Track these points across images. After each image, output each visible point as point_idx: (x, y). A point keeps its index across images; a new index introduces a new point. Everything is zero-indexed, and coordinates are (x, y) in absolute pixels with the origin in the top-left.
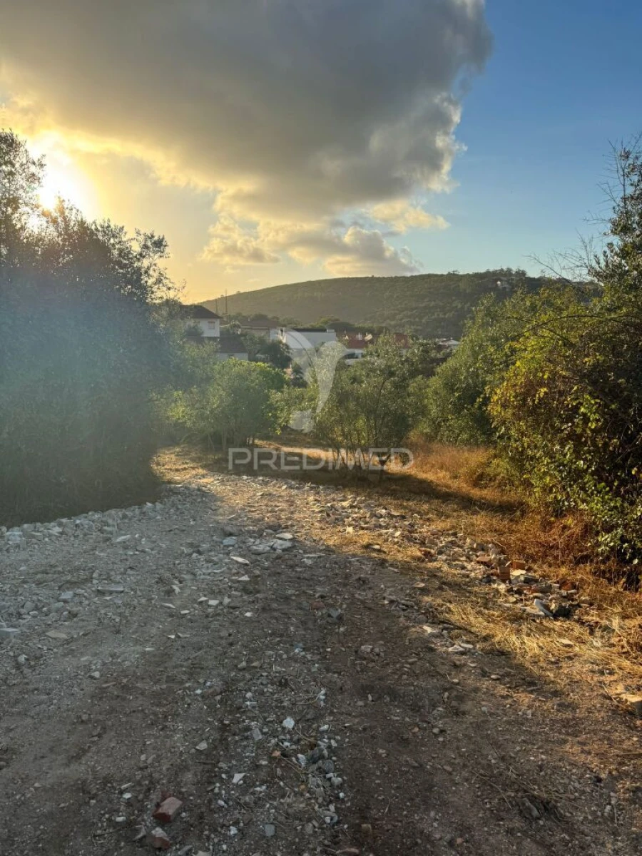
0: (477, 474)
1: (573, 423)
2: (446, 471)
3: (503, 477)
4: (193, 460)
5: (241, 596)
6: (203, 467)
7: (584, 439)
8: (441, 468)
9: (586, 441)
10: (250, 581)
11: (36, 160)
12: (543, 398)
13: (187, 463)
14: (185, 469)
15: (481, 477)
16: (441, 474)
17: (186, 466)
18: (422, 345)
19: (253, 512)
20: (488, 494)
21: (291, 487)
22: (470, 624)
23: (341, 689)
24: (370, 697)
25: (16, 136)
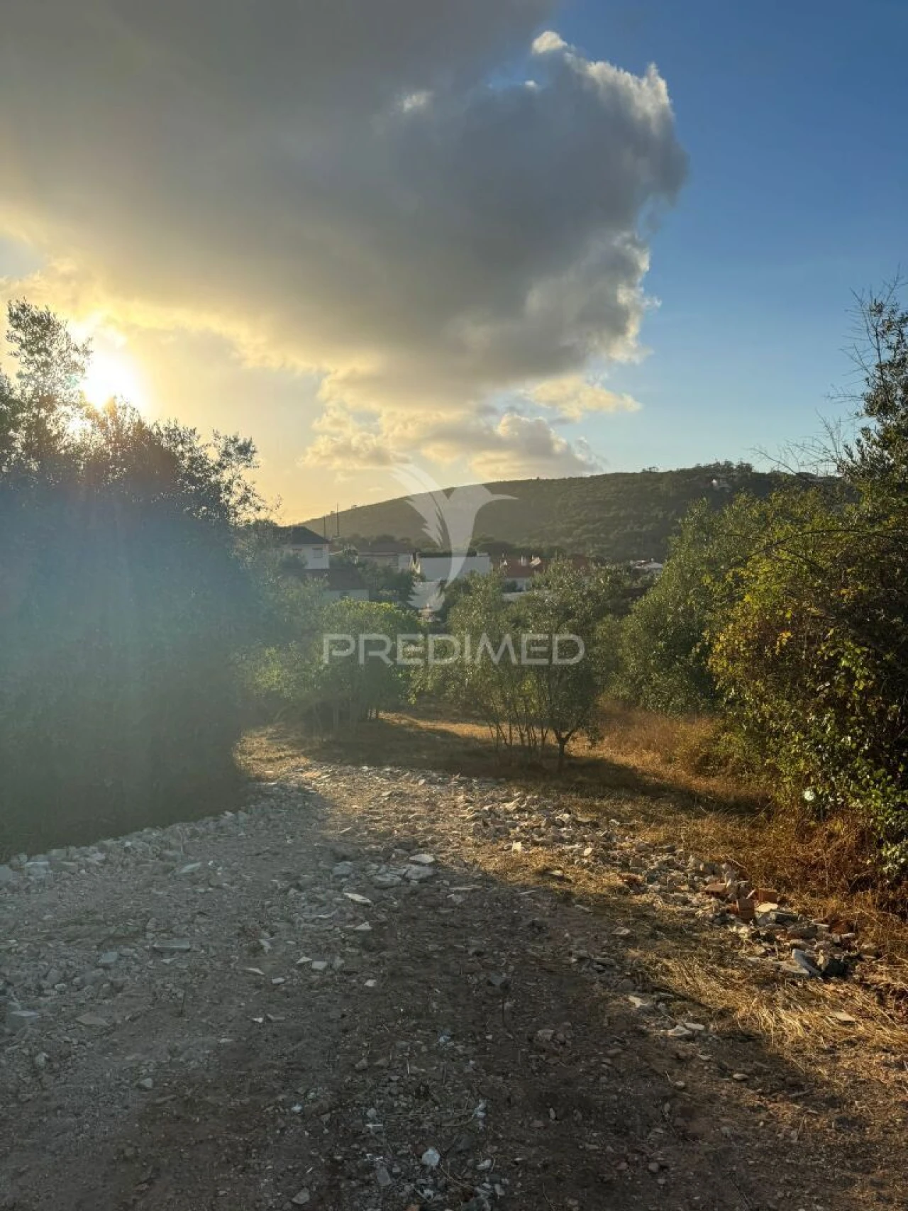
0: (701, 755)
1: (832, 682)
2: (655, 751)
3: (738, 760)
4: (292, 745)
5: (360, 955)
6: (306, 755)
7: (849, 705)
8: (648, 748)
9: (853, 708)
10: (372, 931)
11: (79, 346)
12: (786, 647)
13: (283, 750)
14: (281, 758)
15: (706, 759)
16: (649, 756)
17: (282, 754)
18: (609, 572)
19: (376, 821)
20: (714, 784)
21: (431, 782)
22: (698, 991)
23: (509, 1100)
24: (553, 1115)
25: (54, 316)
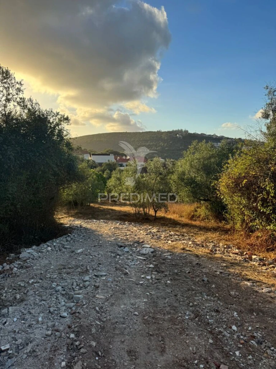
0: (191, 215)
1: (263, 194)
2: (176, 214)
3: (204, 216)
4: (65, 213)
5: (157, 274)
6: (72, 216)
7: (268, 201)
11: (19, 82)
13: (63, 215)
14: (62, 218)
15: (193, 216)
16: (175, 215)
17: (62, 216)
20: (197, 223)
21: (120, 224)
